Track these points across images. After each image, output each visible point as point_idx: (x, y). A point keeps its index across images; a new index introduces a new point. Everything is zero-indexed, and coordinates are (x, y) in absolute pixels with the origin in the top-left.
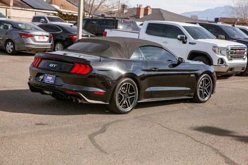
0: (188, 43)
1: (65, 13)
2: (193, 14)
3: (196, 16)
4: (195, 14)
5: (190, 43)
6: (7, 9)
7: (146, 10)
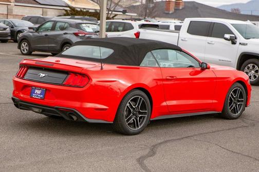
0: (238, 43)
1: (79, 10)
2: (233, 7)
3: (238, 10)
4: (236, 7)
5: (240, 44)
6: (9, 6)
7: (177, 4)
